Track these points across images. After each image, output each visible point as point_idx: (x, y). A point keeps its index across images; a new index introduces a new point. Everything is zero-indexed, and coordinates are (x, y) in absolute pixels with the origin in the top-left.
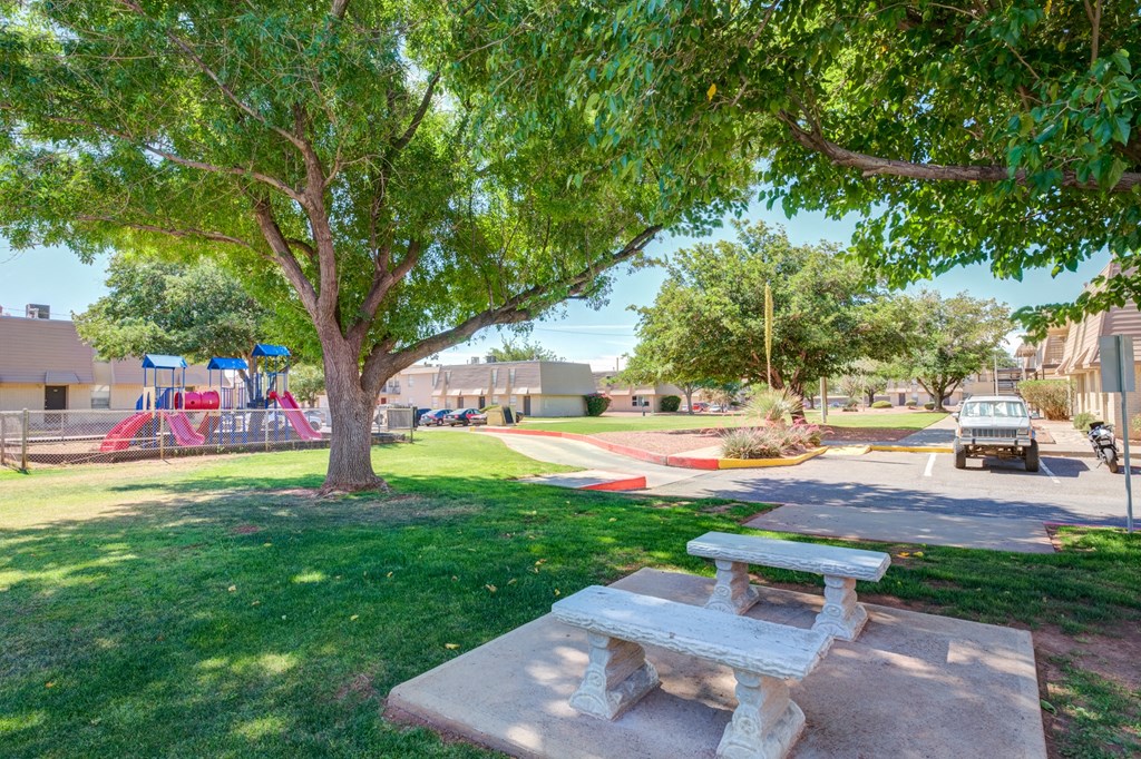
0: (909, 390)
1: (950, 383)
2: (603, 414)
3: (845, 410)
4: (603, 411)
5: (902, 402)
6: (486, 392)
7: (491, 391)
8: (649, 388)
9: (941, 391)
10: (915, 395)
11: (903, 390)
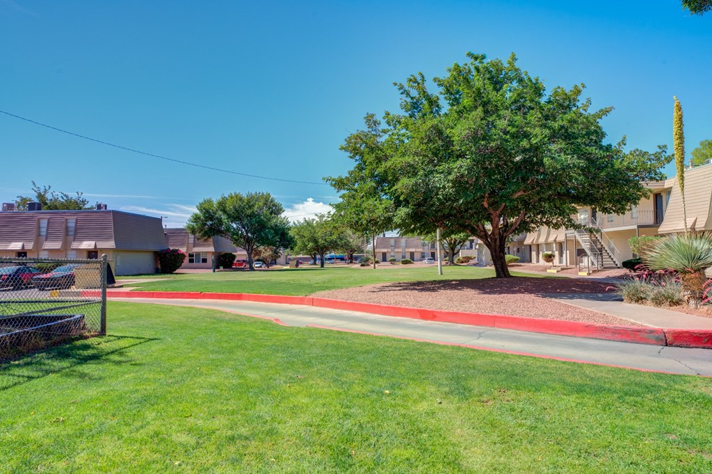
0: (390, 250)
1: (458, 244)
2: (177, 271)
3: (362, 265)
4: (178, 267)
5: (384, 260)
6: (29, 246)
7: (38, 246)
8: (209, 246)
9: (453, 249)
10: (392, 254)
11: (385, 250)
